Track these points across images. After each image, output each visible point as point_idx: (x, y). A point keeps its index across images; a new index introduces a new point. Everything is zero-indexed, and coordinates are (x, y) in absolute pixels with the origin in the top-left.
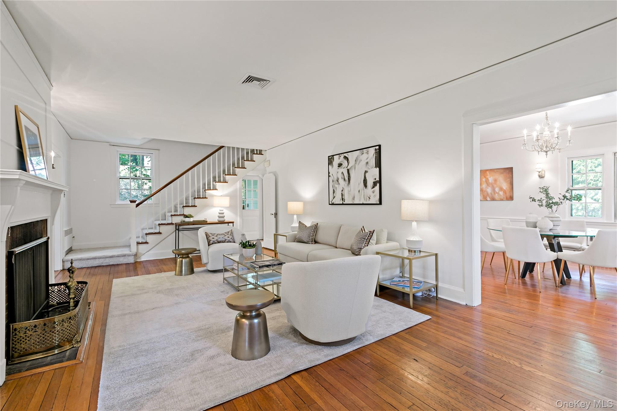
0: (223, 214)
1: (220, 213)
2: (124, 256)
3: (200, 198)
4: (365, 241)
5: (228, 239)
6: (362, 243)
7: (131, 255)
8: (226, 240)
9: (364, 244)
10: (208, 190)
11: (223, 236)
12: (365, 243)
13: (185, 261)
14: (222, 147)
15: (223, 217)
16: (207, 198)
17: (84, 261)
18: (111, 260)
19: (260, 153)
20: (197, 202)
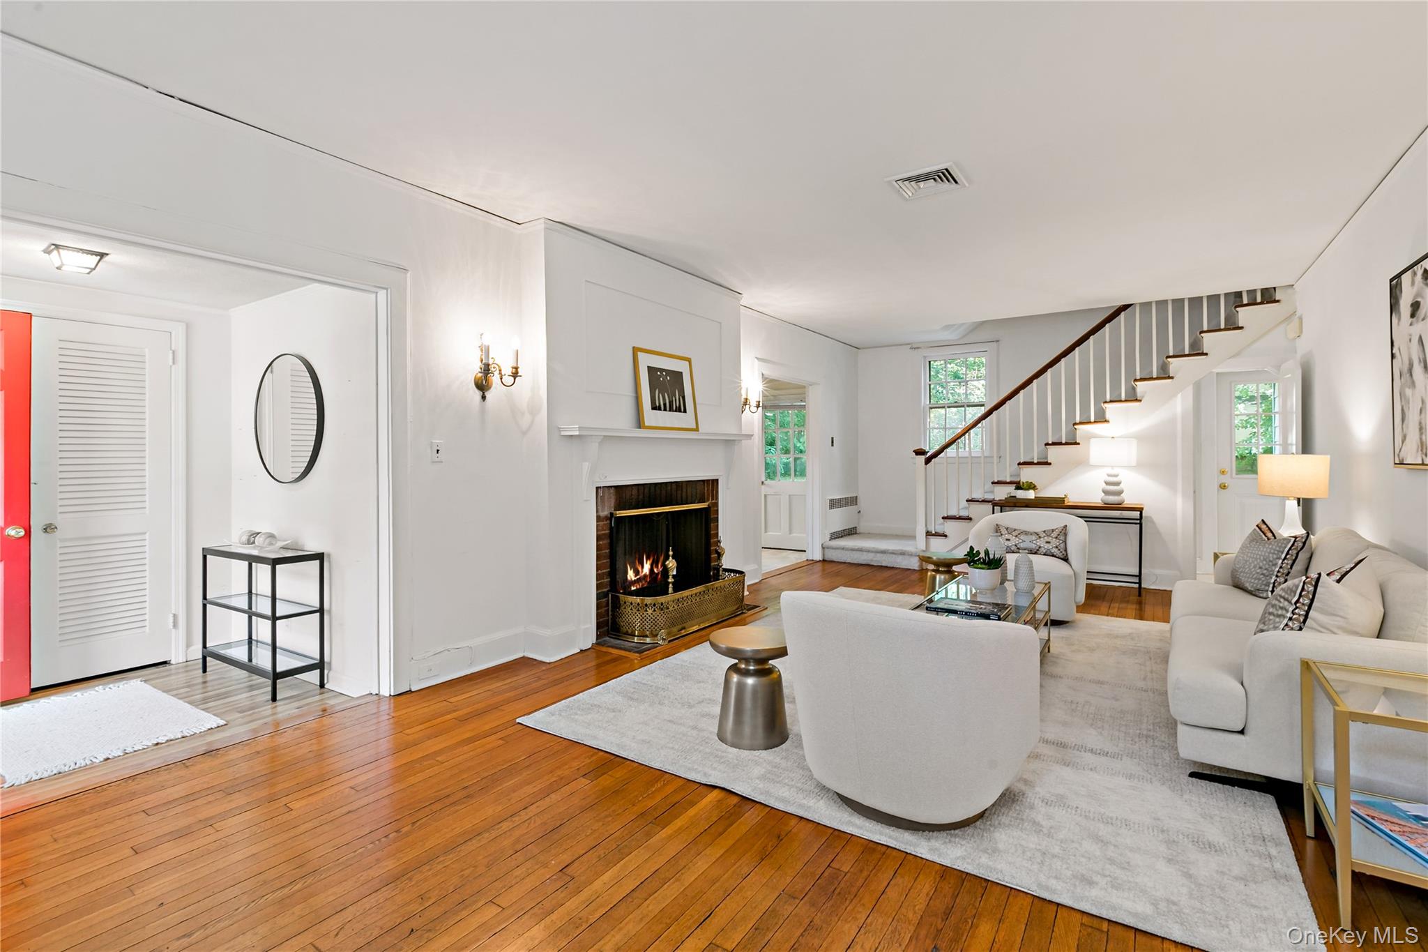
0: (1118, 484)
1: (1107, 483)
2: (903, 553)
3: (1060, 444)
4: (1291, 609)
5: (1047, 546)
6: (1279, 616)
7: (890, 551)
8: (1040, 547)
9: (1285, 621)
10: (1081, 423)
11: (1034, 537)
12: (1290, 619)
13: (940, 578)
14: (1125, 307)
15: (1120, 493)
16: (1079, 444)
17: (847, 552)
18: (884, 558)
19: (1268, 296)
20: (1054, 454)
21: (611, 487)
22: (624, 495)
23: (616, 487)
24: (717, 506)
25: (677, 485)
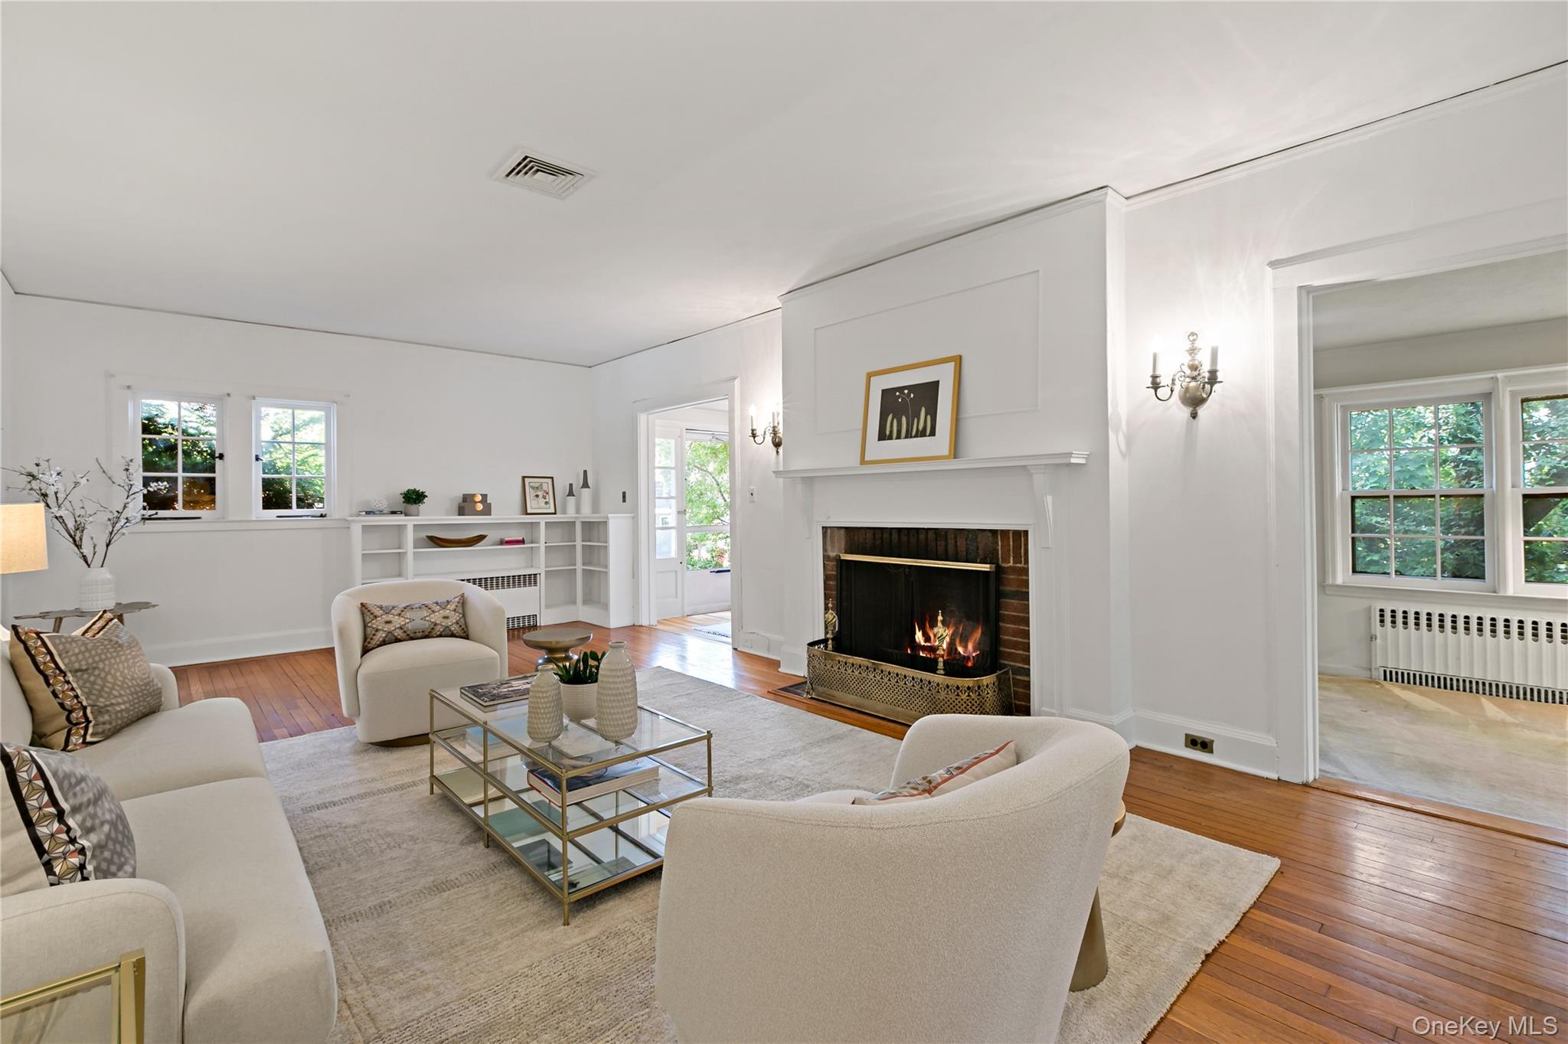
21: (841, 528)
22: (858, 538)
23: (846, 528)
24: (1027, 574)
25: (935, 533)
